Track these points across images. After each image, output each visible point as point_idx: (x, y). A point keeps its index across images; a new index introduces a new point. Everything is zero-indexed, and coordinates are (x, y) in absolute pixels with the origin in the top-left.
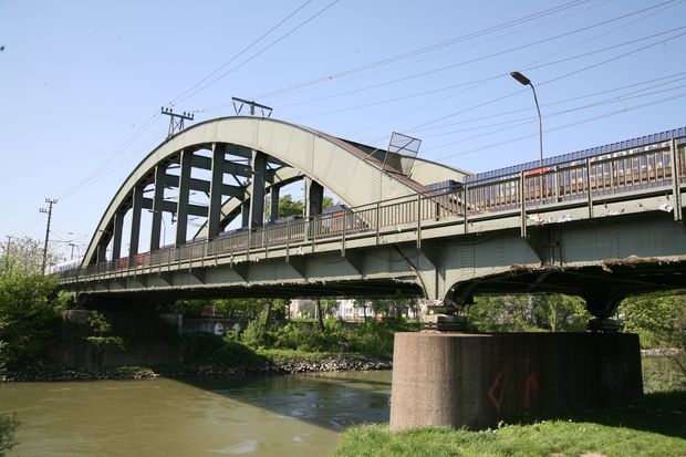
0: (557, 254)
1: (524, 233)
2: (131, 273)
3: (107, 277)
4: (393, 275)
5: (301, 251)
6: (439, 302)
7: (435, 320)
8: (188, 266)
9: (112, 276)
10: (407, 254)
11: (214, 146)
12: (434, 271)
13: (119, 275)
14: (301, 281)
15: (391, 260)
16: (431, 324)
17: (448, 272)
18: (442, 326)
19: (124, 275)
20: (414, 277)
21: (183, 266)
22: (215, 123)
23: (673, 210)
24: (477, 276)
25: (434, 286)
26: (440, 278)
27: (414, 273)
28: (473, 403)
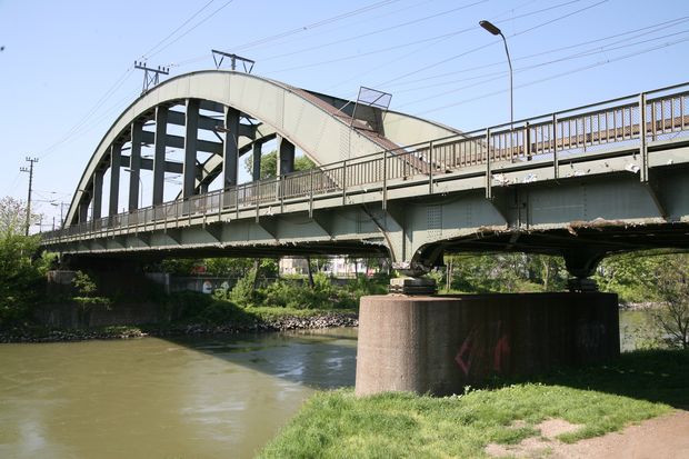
0: (524, 216)
1: (488, 194)
2: (110, 234)
3: (88, 237)
4: (361, 237)
5: (271, 212)
6: (406, 265)
7: (402, 284)
8: (163, 226)
9: (92, 237)
10: (375, 215)
11: (187, 102)
12: (401, 233)
13: (99, 236)
14: (272, 242)
15: (359, 222)
16: (397, 287)
17: (415, 234)
18: (409, 289)
19: (104, 235)
20: (382, 239)
21: (159, 227)
22: (188, 78)
23: (639, 171)
24: (443, 238)
25: (401, 248)
26: (407, 239)
27: (382, 235)
28: (440, 368)
